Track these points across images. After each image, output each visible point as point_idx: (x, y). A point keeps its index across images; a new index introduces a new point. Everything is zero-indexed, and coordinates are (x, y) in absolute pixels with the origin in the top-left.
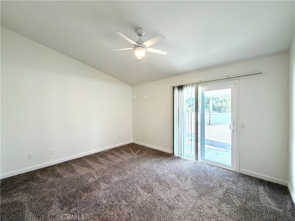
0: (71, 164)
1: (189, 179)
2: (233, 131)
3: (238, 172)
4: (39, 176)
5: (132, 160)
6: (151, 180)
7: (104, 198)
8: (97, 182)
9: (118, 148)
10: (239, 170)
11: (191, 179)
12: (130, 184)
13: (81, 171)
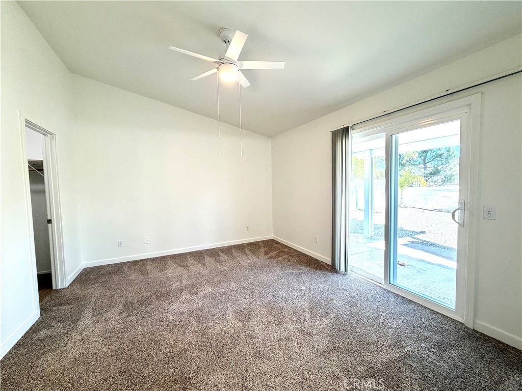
0: (167, 259)
1: (332, 315)
2: (461, 225)
3: (472, 328)
4: (126, 269)
5: (251, 267)
6: (258, 303)
7: (174, 312)
8: (181, 290)
9: (245, 245)
10: (474, 321)
11: (336, 317)
12: (221, 302)
13: (173, 271)
